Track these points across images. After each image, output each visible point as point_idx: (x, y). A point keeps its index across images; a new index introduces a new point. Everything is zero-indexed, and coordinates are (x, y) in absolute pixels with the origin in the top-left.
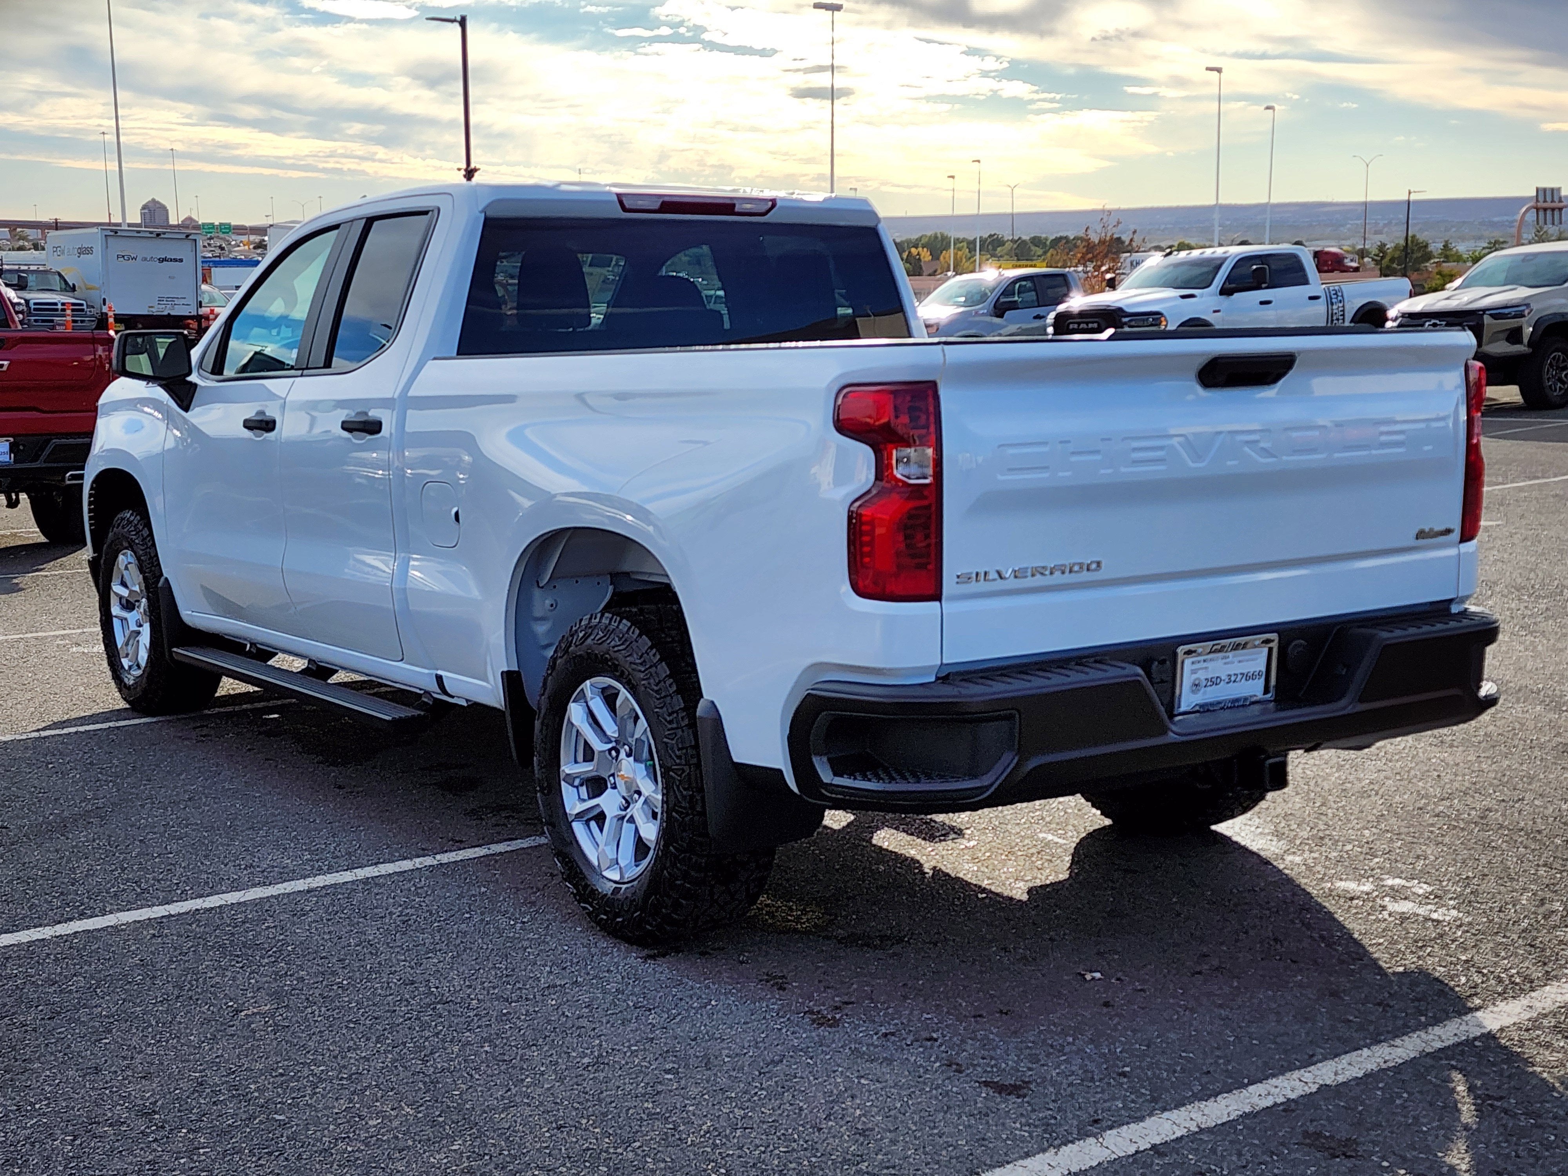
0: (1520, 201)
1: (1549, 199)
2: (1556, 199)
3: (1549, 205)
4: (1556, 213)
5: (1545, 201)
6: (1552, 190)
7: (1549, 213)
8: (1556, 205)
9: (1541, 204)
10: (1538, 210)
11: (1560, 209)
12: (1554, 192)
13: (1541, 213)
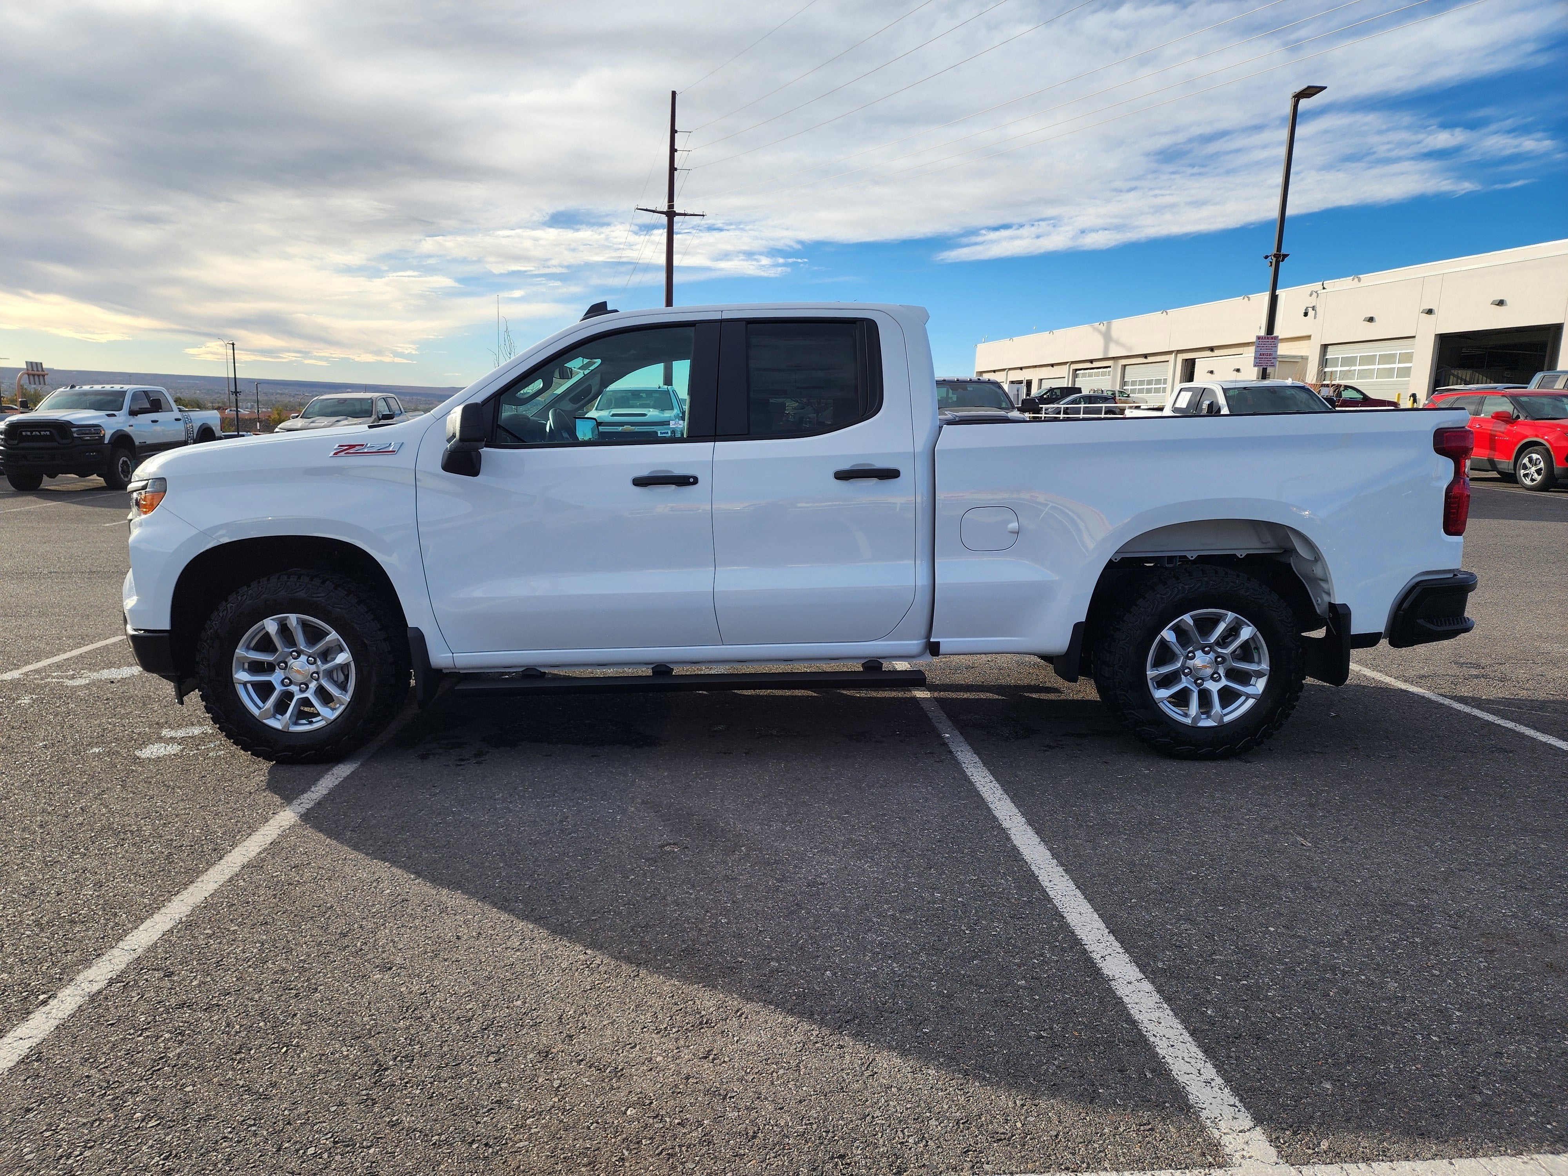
0: (19, 370)
1: (35, 369)
2: (40, 369)
3: (36, 372)
4: (41, 378)
5: (33, 370)
6: (36, 363)
7: (36, 378)
8: (40, 373)
9: (30, 372)
10: (29, 375)
11: (44, 376)
12: (39, 365)
13: (31, 378)
